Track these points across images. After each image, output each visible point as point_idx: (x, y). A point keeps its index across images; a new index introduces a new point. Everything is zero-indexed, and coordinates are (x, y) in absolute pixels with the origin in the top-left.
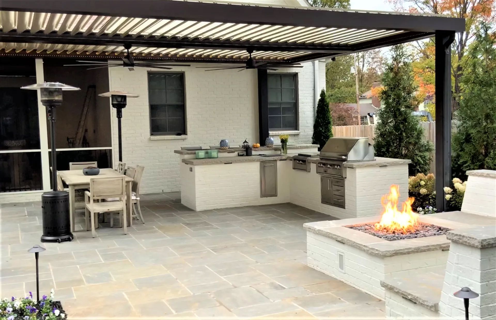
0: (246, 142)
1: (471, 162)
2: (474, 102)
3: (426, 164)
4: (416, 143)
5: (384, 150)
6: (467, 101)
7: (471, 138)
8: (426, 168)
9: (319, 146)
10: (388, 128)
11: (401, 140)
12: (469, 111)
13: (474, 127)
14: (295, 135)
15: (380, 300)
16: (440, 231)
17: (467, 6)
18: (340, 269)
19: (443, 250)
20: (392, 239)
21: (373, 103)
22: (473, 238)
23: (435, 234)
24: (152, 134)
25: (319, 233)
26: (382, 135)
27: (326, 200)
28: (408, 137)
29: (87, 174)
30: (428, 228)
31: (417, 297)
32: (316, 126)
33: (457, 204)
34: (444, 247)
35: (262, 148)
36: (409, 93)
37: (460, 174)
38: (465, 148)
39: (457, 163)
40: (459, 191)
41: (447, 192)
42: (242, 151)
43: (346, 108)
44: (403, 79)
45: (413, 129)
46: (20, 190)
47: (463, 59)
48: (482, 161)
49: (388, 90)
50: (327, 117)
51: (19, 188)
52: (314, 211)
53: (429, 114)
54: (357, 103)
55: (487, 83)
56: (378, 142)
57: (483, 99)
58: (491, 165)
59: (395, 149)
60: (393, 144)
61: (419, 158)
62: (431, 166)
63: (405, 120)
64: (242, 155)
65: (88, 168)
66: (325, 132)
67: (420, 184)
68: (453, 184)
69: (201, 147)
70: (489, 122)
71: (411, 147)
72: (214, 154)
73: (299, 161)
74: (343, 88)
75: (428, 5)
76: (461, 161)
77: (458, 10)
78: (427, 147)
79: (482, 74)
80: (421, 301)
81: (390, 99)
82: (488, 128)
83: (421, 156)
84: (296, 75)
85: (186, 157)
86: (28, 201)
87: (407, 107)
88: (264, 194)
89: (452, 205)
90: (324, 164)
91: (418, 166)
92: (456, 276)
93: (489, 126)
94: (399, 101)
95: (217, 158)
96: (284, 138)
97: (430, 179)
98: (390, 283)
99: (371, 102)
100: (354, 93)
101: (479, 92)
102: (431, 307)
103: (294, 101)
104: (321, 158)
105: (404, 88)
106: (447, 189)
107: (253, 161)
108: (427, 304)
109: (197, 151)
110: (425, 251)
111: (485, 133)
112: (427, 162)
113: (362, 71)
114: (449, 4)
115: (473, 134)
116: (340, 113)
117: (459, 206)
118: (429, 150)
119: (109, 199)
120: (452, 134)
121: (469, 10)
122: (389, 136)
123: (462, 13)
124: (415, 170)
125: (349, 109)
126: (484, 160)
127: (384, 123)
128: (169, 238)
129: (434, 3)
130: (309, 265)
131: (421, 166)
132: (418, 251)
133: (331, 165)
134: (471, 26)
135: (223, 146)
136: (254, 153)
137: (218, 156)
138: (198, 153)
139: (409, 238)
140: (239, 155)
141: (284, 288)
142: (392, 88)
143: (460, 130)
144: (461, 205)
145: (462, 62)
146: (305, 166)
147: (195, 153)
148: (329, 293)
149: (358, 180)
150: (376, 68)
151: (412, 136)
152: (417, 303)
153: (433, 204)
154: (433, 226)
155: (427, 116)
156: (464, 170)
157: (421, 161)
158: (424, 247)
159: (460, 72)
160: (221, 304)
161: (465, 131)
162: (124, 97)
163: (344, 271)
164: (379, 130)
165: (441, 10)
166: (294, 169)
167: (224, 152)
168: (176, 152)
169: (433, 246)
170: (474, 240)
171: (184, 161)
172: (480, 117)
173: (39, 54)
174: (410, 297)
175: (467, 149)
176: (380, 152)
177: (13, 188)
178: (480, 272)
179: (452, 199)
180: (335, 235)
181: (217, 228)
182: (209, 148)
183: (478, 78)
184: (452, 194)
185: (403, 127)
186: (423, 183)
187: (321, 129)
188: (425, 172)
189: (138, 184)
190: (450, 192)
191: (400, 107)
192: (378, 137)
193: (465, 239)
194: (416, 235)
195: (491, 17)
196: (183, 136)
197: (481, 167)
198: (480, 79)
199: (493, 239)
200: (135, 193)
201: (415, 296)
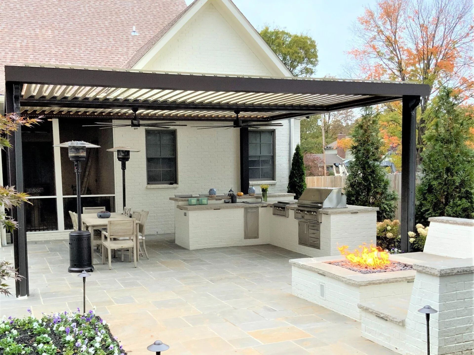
0: (231, 190)
1: (432, 210)
2: (436, 157)
3: (392, 211)
4: (382, 193)
5: (353, 198)
6: (430, 157)
7: (433, 189)
8: (392, 215)
9: (295, 194)
10: (358, 179)
11: (369, 190)
12: (431, 165)
13: (435, 179)
14: (272, 185)
15: (356, 321)
16: (405, 267)
17: (431, 62)
18: (321, 297)
19: (408, 282)
20: (365, 272)
21: (338, 153)
22: (434, 269)
23: (401, 270)
24: (148, 184)
25: (303, 267)
26: (352, 185)
27: (303, 242)
28: (376, 187)
29: (101, 217)
30: (395, 264)
31: (388, 315)
32: (291, 177)
33: (419, 246)
34: (409, 280)
35: (245, 196)
36: (377, 148)
37: (423, 220)
38: (428, 198)
39: (420, 211)
40: (422, 235)
41: (411, 236)
42: (228, 198)
43: (313, 158)
44: (372, 135)
45: (381, 181)
46: (40, 230)
47: (426, 112)
48: (442, 210)
49: (358, 145)
50: (301, 169)
51: (38, 228)
52: (291, 251)
53: (393, 165)
54: (323, 153)
55: (448, 140)
56: (349, 191)
57: (444, 155)
58: (451, 213)
59: (364, 198)
60: (362, 194)
61: (386, 206)
62: (396, 213)
63: (373, 172)
64: (228, 202)
65: (101, 212)
66: (300, 182)
67: (386, 229)
68: (417, 229)
69: (191, 195)
70: (449, 174)
71: (378, 196)
72: (205, 201)
73: (279, 207)
74: (309, 139)
75: (393, 61)
76: (424, 209)
77: (422, 65)
78: (393, 197)
79: (443, 132)
80: (391, 318)
81: (360, 153)
82: (449, 180)
83: (387, 204)
84: (273, 131)
85: (181, 203)
86: (46, 240)
87: (375, 160)
88: (247, 237)
89: (415, 247)
90: (301, 211)
91: (384, 213)
92: (420, 298)
93: (449, 179)
94: (368, 155)
95: (207, 204)
96: (265, 187)
97: (396, 224)
98: (365, 305)
99: (336, 153)
100: (320, 144)
101: (441, 148)
102: (400, 322)
103: (271, 154)
104: (299, 205)
105: (373, 144)
106: (411, 233)
107: (238, 207)
108: (396, 320)
109: (189, 199)
110: (393, 282)
111: (446, 184)
112: (393, 209)
113: (328, 123)
114: (413, 60)
115: (435, 186)
116: (307, 163)
117: (421, 248)
118: (394, 199)
119: (121, 238)
120: (416, 185)
121: (432, 66)
122: (358, 187)
123: (425, 68)
124: (382, 216)
125: (316, 159)
126: (444, 208)
127: (354, 175)
128: (173, 271)
129: (398, 59)
130: (293, 294)
131: (387, 213)
132: (387, 282)
133: (308, 212)
134: (434, 82)
135: (211, 194)
136: (238, 200)
137: (207, 203)
138: (191, 200)
139: (380, 272)
140: (225, 202)
141: (276, 311)
142: (361, 144)
143: (423, 182)
144: (423, 247)
145: (425, 115)
146: (284, 212)
147: (188, 200)
148: (313, 315)
149: (332, 224)
150: (341, 120)
151: (380, 186)
152: (388, 320)
153: (398, 247)
154: (399, 263)
155: (391, 166)
156: (427, 216)
157: (387, 208)
158: (393, 279)
159: (422, 125)
160: (227, 321)
161: (428, 183)
162: (128, 152)
163: (324, 299)
164: (349, 181)
165: (406, 66)
166: (274, 214)
167: (213, 199)
168: (171, 199)
169: (400, 278)
170: (434, 270)
171: (179, 207)
172: (442, 170)
173: (55, 114)
174: (382, 316)
175: (429, 199)
176: (350, 200)
177: (34, 228)
178: (439, 294)
179: (415, 242)
180: (318, 269)
181: (210, 264)
182: (199, 196)
183: (440, 135)
184: (416, 237)
185: (371, 178)
186: (389, 228)
187: (296, 180)
188: (390, 218)
189: (144, 226)
190: (413, 236)
191: (369, 160)
192: (349, 187)
193: (427, 270)
194: (385, 270)
195: (453, 72)
196: (175, 185)
197: (442, 214)
198: (442, 137)
199: (449, 269)
200: (141, 234)
201: (386, 315)
